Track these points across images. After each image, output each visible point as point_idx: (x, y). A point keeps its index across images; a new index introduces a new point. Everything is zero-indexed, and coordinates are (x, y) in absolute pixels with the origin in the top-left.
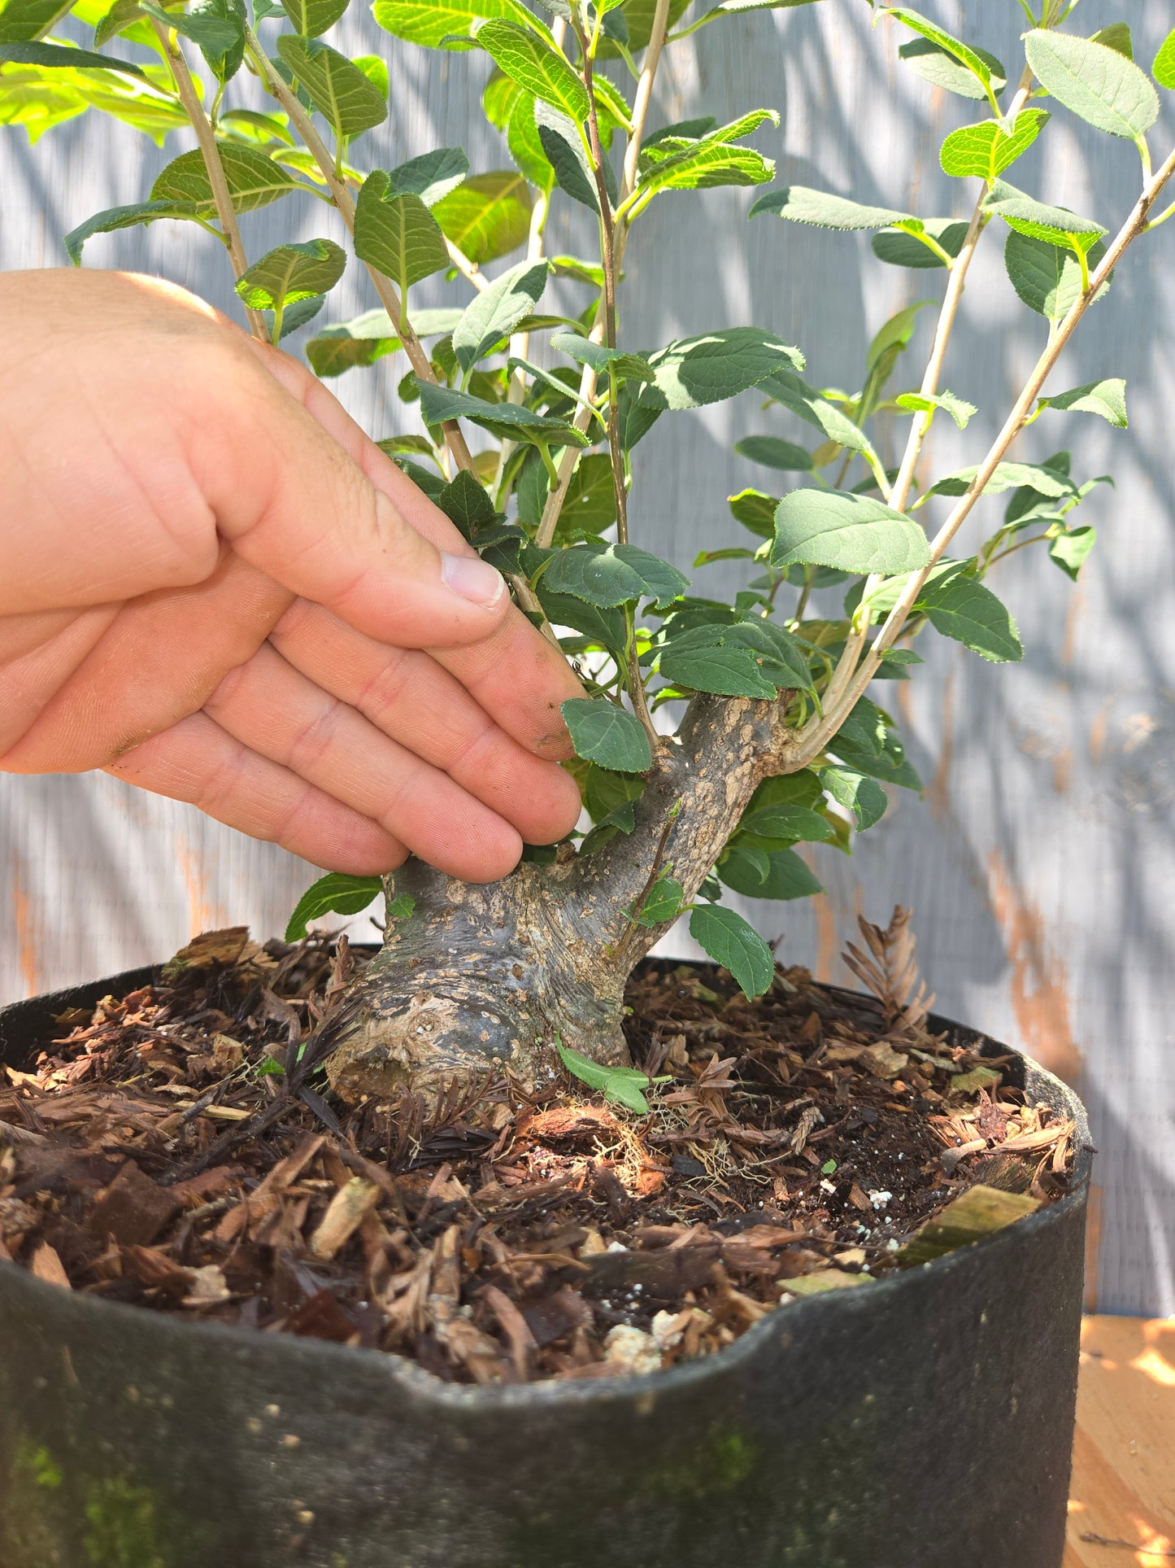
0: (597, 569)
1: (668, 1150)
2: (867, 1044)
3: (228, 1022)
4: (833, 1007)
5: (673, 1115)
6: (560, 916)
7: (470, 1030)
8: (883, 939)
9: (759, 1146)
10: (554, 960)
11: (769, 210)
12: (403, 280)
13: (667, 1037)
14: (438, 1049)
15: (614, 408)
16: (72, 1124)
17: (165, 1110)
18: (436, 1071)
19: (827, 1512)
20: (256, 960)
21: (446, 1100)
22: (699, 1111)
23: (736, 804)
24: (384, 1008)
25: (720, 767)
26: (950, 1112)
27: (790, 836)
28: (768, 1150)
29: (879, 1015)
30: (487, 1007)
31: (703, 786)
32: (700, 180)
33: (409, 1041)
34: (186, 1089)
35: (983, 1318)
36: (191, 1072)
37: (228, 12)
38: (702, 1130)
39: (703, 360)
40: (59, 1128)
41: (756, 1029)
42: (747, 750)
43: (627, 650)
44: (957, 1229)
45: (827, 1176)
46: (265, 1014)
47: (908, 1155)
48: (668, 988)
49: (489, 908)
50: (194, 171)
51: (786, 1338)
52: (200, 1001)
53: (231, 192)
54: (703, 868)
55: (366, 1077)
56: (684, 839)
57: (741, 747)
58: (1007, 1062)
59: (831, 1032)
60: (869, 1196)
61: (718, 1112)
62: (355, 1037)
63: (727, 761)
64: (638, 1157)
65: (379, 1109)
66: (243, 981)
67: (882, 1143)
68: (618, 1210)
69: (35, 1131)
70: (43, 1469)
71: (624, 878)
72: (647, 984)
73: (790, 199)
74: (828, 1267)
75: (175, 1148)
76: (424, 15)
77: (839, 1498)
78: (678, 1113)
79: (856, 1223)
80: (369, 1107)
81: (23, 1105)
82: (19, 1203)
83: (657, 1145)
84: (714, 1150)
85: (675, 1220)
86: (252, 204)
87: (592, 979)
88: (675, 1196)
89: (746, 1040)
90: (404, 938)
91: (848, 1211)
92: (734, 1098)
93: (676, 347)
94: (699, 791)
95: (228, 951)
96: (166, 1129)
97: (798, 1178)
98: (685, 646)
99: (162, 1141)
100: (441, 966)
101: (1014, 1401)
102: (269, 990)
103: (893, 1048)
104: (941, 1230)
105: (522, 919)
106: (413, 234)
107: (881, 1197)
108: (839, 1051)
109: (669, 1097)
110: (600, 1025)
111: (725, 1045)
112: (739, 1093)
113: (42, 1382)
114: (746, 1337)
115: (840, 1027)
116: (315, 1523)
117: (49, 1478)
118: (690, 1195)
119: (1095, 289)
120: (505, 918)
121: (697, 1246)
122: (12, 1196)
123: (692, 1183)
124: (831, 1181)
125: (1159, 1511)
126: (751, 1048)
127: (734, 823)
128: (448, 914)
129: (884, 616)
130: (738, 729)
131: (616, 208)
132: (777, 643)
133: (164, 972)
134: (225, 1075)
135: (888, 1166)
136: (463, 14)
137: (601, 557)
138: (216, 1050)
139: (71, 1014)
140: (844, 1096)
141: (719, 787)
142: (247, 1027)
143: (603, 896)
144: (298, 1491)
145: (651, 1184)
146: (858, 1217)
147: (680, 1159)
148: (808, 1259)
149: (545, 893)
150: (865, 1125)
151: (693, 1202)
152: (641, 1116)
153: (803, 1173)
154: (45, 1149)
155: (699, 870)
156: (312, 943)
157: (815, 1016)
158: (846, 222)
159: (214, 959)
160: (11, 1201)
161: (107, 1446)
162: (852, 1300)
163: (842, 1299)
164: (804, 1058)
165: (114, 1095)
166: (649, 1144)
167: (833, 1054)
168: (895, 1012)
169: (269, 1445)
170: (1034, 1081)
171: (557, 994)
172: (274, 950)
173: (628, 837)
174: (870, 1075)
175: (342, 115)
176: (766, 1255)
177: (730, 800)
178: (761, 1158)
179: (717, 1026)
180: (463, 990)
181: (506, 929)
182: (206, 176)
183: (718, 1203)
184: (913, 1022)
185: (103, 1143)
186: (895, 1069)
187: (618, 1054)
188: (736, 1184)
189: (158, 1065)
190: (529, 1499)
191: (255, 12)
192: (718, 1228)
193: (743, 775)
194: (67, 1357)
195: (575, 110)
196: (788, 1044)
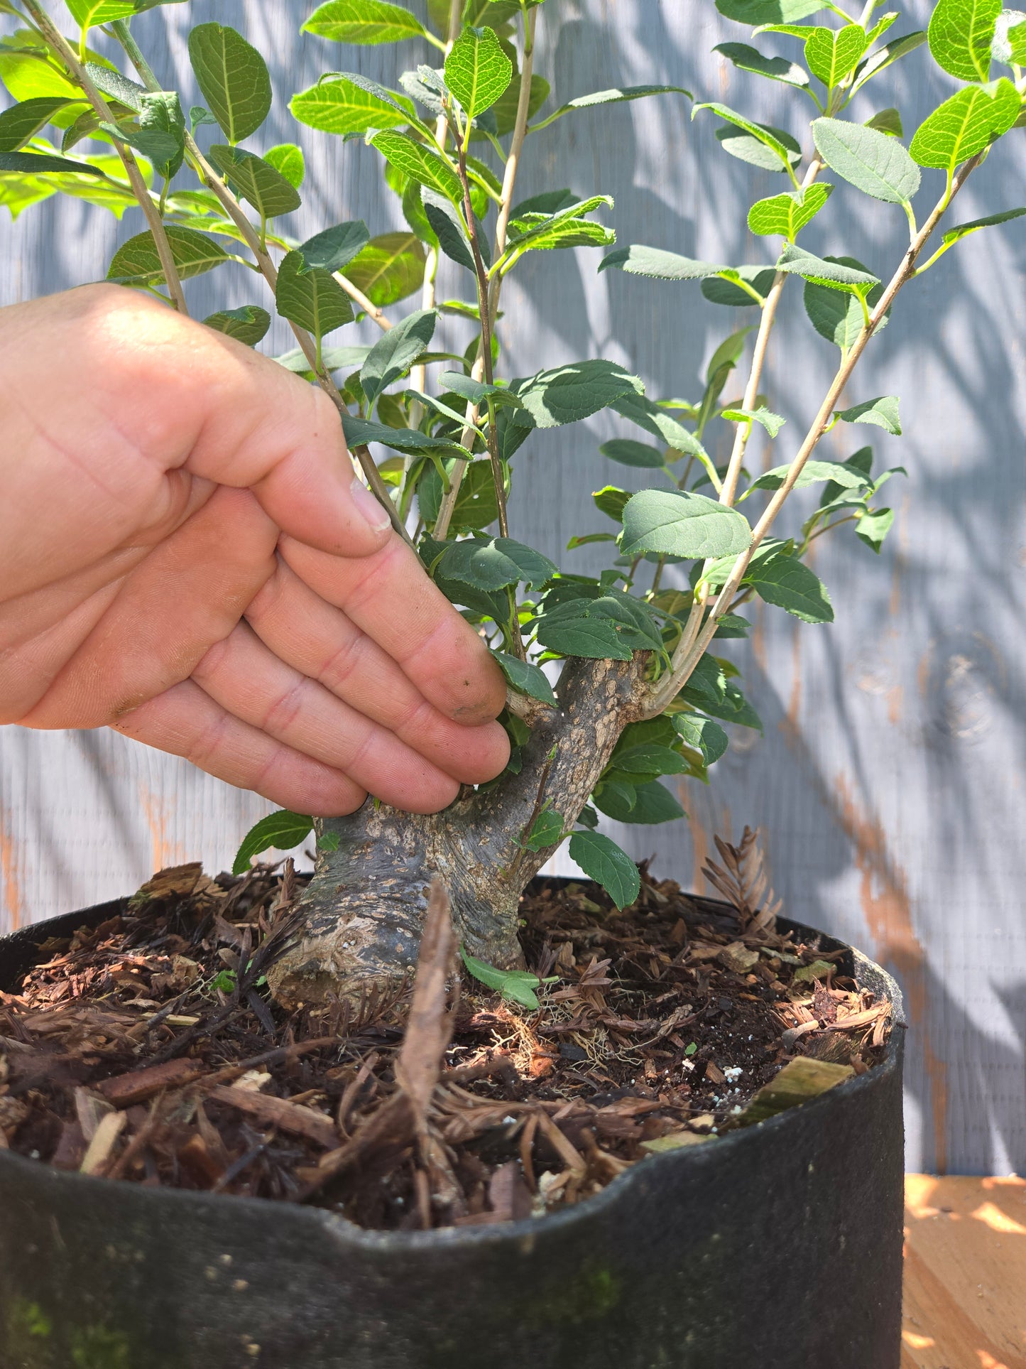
0: (482, 560)
1: (556, 1039)
2: (725, 944)
3: (185, 945)
4: (697, 914)
5: (560, 1010)
6: (462, 845)
7: (387, 943)
8: (735, 855)
9: (633, 1033)
10: (458, 882)
11: (614, 265)
12: (317, 332)
13: (557, 944)
14: (361, 961)
15: (493, 428)
16: (55, 1034)
17: (133, 1020)
18: (360, 979)
19: (685, 1333)
20: (208, 891)
21: (368, 1003)
22: (583, 1005)
23: (605, 746)
24: (316, 927)
25: (590, 716)
26: (792, 998)
27: (652, 771)
28: (642, 1036)
29: (736, 919)
30: (402, 924)
31: (577, 733)
32: (557, 243)
33: (337, 955)
34: (150, 1003)
35: (811, 1168)
36: (154, 988)
37: (170, 123)
38: (584, 1021)
39: (563, 388)
40: (44, 1038)
41: (633, 935)
42: (612, 701)
43: (510, 621)
44: (787, 1094)
45: (689, 1056)
46: (217, 937)
47: (757, 1036)
48: (560, 902)
49: (402, 840)
50: (145, 249)
51: (644, 1187)
52: (161, 928)
53: (176, 264)
54: (580, 800)
55: (302, 987)
56: (563, 777)
57: (607, 699)
58: (841, 955)
59: (695, 935)
60: (723, 1072)
61: (598, 1006)
62: (291, 953)
63: (596, 710)
64: (530, 1045)
65: (312, 1013)
66: (197, 908)
67: (735, 1028)
68: (511, 1090)
69: (24, 1041)
70: (35, 1322)
71: (514, 811)
72: (542, 900)
73: (631, 256)
74: (683, 1130)
75: (142, 1051)
76: (333, 109)
77: (694, 1322)
78: (565, 1008)
79: (712, 1094)
80: (304, 1012)
81: (13, 1019)
82: (12, 1100)
83: (546, 1035)
84: (594, 1038)
85: (560, 1097)
86: (193, 272)
87: (490, 897)
88: (562, 1078)
89: (623, 944)
90: (332, 868)
91: (706, 1085)
92: (613, 994)
93: (541, 378)
94: (574, 736)
95: (185, 884)
96: (134, 1035)
97: (666, 1059)
98: (559, 617)
99: (130, 1046)
100: (363, 890)
101: (842, 1239)
102: (220, 916)
103: (747, 947)
104: (773, 1096)
105: (430, 849)
106: (324, 296)
107: (734, 1072)
108: (701, 951)
109: (558, 994)
110: (498, 936)
111: (606, 950)
112: (617, 989)
113: (33, 1248)
114: (611, 1187)
115: (703, 930)
116: (261, 1354)
117: (40, 1328)
118: (574, 1076)
119: (875, 324)
120: (416, 848)
121: (574, 1116)
122: (6, 1095)
123: (577, 1067)
124: (691, 1061)
125: (1003, 1346)
126: (627, 951)
127: (604, 762)
128: (368, 846)
129: (719, 588)
130: (604, 684)
131: (489, 268)
132: (633, 613)
133: (131, 904)
134: (183, 990)
135: (740, 1047)
136: (364, 108)
137: (484, 550)
138: (175, 969)
139: (51, 942)
140: (705, 989)
141: (590, 732)
142: (202, 948)
143: (498, 827)
144: (248, 1327)
145: (541, 1068)
146: (713, 1090)
147: (566, 1046)
148: (666, 1124)
149: (449, 826)
150: (721, 1013)
151: (576, 1082)
152: (533, 1011)
153: (669, 1054)
154: (32, 1056)
155: (576, 802)
156: (256, 875)
157: (681, 921)
158: (676, 274)
159: (173, 891)
160: (6, 1099)
161: (88, 1297)
162: (698, 1155)
163: (690, 1154)
164: (672, 957)
165: (89, 1009)
166: (540, 1034)
167: (696, 954)
168: (748, 917)
169: (223, 1290)
170: (862, 971)
171: (461, 910)
172: (224, 882)
173: (517, 776)
174: (728, 970)
175: (264, 204)
176: (631, 1122)
177: (600, 742)
178: (635, 1043)
179: (600, 934)
180: (381, 910)
181: (417, 858)
182: (156, 252)
183: (598, 1082)
184: (764, 924)
185: (81, 1049)
186: (748, 965)
187: (515, 960)
188: (613, 1066)
189: (127, 983)
190: (435, 1329)
191: (192, 120)
192: (593, 1101)
193: (610, 722)
194: (55, 1225)
195: (453, 194)
196: (659, 947)
